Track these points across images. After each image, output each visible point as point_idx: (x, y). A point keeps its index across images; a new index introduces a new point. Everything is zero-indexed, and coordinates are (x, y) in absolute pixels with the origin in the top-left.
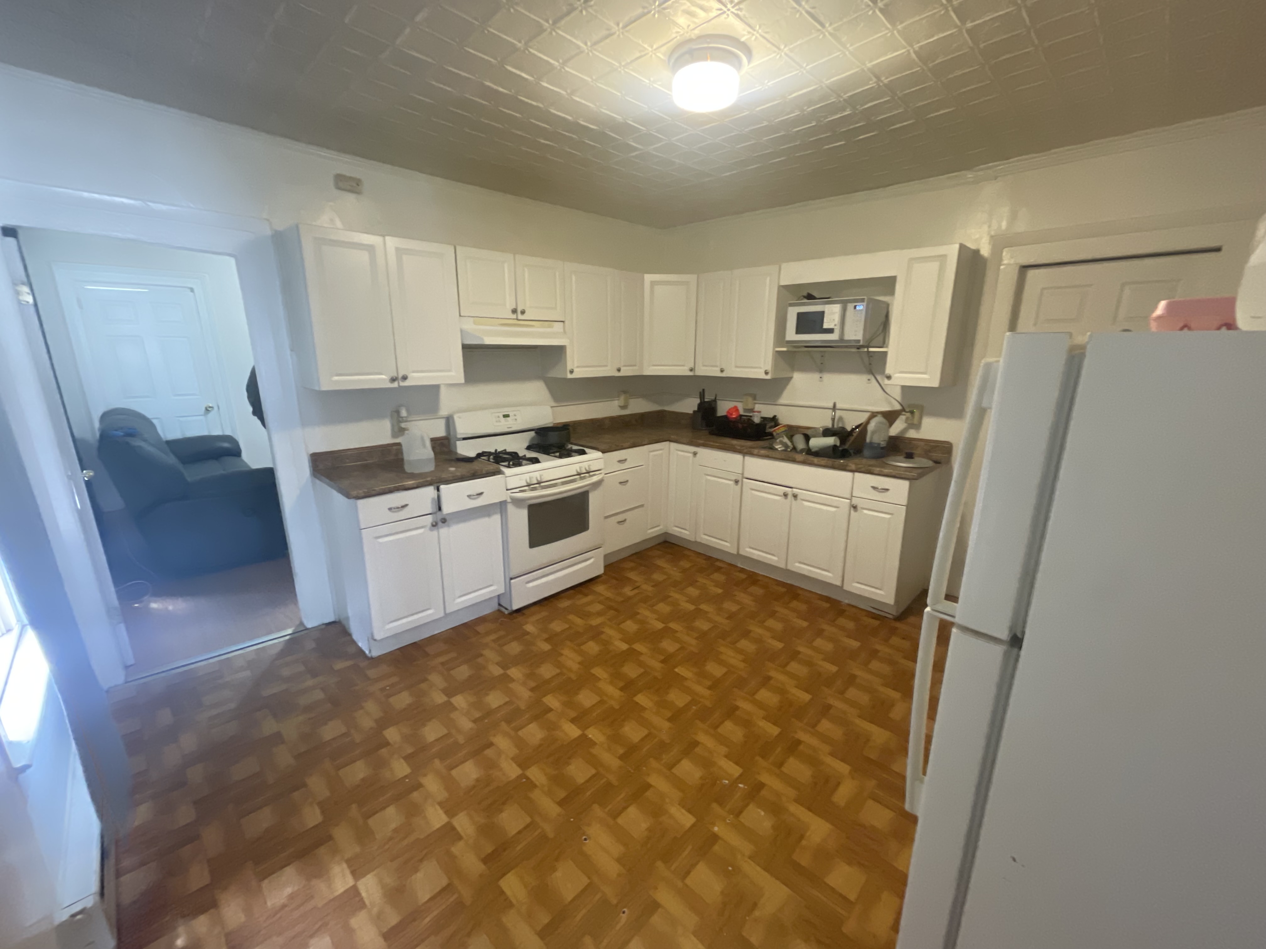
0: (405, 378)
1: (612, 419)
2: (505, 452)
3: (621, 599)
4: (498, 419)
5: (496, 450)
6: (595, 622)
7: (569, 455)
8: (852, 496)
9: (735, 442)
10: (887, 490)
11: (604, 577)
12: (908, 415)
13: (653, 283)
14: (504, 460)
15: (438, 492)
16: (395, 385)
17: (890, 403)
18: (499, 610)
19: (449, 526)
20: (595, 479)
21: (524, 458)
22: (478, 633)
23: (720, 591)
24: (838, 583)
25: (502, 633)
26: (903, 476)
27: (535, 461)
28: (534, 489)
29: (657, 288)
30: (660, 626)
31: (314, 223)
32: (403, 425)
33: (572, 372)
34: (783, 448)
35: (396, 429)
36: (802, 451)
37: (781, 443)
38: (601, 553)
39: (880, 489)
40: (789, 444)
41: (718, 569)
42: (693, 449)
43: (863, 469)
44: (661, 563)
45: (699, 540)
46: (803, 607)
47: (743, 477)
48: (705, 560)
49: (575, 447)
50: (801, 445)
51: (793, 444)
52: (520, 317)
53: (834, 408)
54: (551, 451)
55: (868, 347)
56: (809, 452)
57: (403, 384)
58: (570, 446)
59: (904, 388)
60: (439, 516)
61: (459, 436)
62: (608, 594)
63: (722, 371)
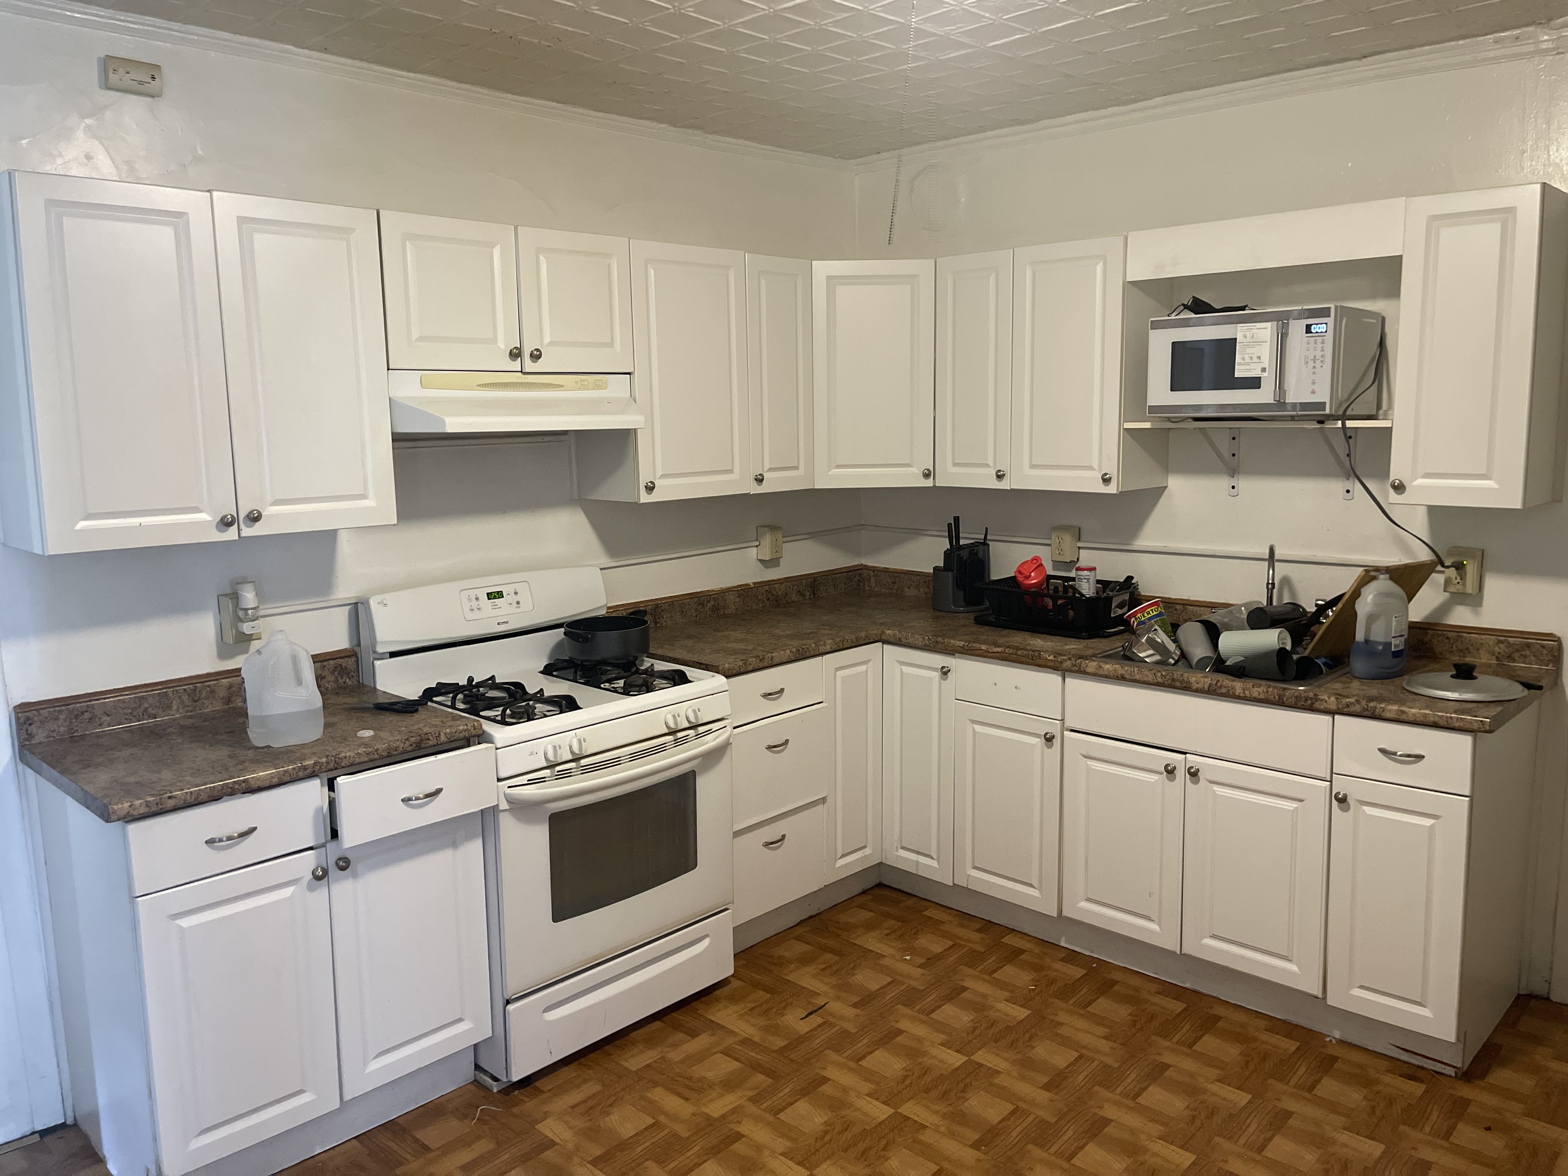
0: (254, 518)
1: (743, 591)
2: (491, 683)
3: (780, 1043)
4: (475, 604)
5: (470, 679)
6: (717, 1108)
7: (649, 688)
8: (1332, 773)
9: (1040, 643)
10: (1420, 757)
11: (736, 984)
12: (1452, 572)
13: (832, 281)
14: (491, 704)
15: (332, 794)
16: (231, 534)
17: (1404, 547)
18: (476, 1082)
19: (355, 876)
20: (711, 742)
21: (539, 697)
22: (426, 1148)
23: (1021, 1013)
24: (1315, 989)
25: (483, 1146)
26: (1457, 725)
27: (568, 704)
28: (565, 775)
29: (843, 292)
30: (880, 1112)
31: (48, 168)
32: (247, 628)
33: (650, 488)
34: (1157, 658)
35: (229, 638)
36: (1202, 664)
37: (1152, 643)
38: (724, 924)
39: (1401, 756)
40: (1171, 646)
41: (1013, 955)
42: (939, 660)
43: (1357, 708)
44: (871, 941)
45: (962, 883)
46: (1231, 1052)
47: (1063, 728)
48: (979, 931)
49: (661, 666)
50: (1199, 650)
51: (1179, 647)
52: (530, 366)
53: (1271, 558)
54: (604, 678)
55: (1344, 418)
56: (1219, 665)
57: (247, 532)
58: (647, 663)
59: (1435, 513)
60: (333, 851)
61: (380, 649)
62: (746, 1029)
63: (1000, 476)
